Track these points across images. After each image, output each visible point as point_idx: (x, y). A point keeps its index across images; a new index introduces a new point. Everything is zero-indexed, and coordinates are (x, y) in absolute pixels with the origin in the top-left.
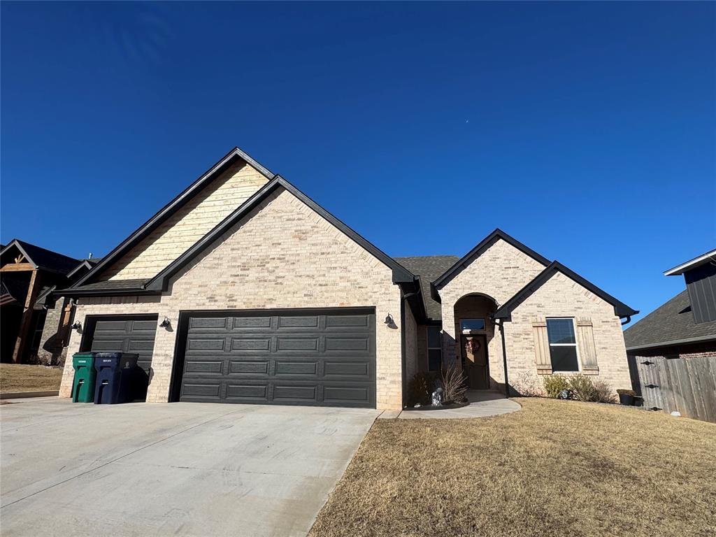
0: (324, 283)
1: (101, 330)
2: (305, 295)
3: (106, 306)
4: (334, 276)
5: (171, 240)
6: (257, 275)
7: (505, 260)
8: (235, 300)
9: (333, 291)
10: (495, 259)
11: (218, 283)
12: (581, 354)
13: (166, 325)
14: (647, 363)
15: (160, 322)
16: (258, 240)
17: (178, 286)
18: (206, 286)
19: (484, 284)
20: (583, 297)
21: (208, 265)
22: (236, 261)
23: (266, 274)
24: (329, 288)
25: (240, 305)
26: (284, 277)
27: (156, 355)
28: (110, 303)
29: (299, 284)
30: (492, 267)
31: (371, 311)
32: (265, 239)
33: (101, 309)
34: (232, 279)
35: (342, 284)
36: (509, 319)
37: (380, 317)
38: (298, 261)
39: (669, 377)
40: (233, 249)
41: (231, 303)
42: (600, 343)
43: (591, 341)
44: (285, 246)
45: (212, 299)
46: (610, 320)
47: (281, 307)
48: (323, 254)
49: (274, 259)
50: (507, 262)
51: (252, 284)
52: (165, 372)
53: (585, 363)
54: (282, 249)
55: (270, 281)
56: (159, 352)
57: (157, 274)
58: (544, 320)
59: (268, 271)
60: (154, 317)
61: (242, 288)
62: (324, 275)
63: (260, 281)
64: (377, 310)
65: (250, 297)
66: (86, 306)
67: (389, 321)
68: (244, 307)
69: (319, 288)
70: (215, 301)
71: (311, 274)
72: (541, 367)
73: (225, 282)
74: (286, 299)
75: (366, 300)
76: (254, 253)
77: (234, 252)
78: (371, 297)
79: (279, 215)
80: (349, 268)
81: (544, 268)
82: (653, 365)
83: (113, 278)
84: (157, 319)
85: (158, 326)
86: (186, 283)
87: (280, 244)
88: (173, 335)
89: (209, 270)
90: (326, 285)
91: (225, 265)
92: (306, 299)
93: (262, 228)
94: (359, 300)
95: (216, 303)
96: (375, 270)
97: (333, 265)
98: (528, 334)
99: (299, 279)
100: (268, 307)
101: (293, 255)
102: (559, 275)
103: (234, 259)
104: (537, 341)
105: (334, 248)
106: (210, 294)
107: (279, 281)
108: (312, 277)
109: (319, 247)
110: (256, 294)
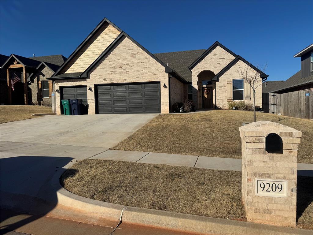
0: (143, 73)
1: (65, 91)
2: (137, 78)
4: (145, 71)
5: (85, 57)
6: (119, 71)
8: (113, 80)
9: (146, 76)
10: (215, 55)
11: (106, 74)
12: (245, 93)
13: (90, 89)
14: (273, 96)
15: (88, 88)
16: (118, 57)
17: (92, 75)
18: (102, 75)
19: (210, 66)
20: (249, 70)
21: (101, 68)
22: (111, 66)
23: (123, 70)
25: (115, 82)
26: (129, 72)
27: (89, 99)
28: (67, 82)
29: (134, 74)
30: (214, 58)
31: (159, 82)
32: (121, 57)
33: (64, 84)
34: (111, 72)
35: (149, 74)
36: (218, 80)
37: (162, 84)
38: (133, 65)
40: (109, 61)
41: (112, 81)
43: (249, 88)
44: (128, 60)
45: (105, 80)
47: (129, 82)
48: (142, 62)
49: (125, 65)
50: (220, 56)
51: (118, 74)
52: (93, 105)
53: (246, 96)
54: (127, 61)
55: (124, 73)
57: (85, 70)
58: (232, 80)
59: (123, 69)
60: (85, 86)
61: (115, 76)
62: (143, 71)
63: (121, 73)
64: (161, 82)
65: (118, 79)
66: (58, 83)
67: (165, 86)
69: (141, 75)
70: (106, 80)
71: (138, 70)
72: (229, 99)
73: (109, 74)
74: (130, 79)
75: (157, 79)
76: (118, 63)
77: (110, 62)
78: (159, 78)
79: (125, 47)
80: (151, 68)
81: (234, 58)
82: (275, 96)
83: (66, 72)
84: (86, 87)
85: (87, 90)
86: (94, 74)
87: (126, 59)
88: (93, 93)
89: (102, 70)
90: (144, 74)
91: (108, 67)
92: (137, 79)
93: (119, 53)
94: (155, 79)
95: (107, 81)
96: (160, 68)
97: (146, 67)
98: (225, 86)
99: (134, 72)
100: (125, 82)
101: (131, 63)
102: (240, 61)
103: (110, 65)
104: (228, 89)
105: (145, 60)
106: (104, 78)
107: (128, 73)
108: (139, 71)
109: (140, 60)
110: (120, 78)
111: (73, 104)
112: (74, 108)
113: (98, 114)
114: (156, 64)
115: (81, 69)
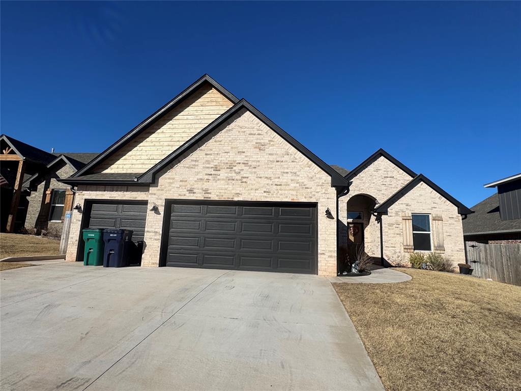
0: (279, 183)
1: (96, 210)
2: (264, 192)
3: (101, 193)
4: (285, 179)
5: (153, 144)
6: (226, 175)
7: (385, 171)
8: (210, 193)
9: (285, 190)
10: (377, 170)
11: (196, 179)
12: (433, 239)
13: (155, 209)
14: (473, 246)
15: (150, 207)
16: (227, 148)
17: (163, 180)
18: (186, 181)
19: (369, 188)
20: (437, 200)
21: (188, 166)
22: (209, 164)
23: (234, 174)
24: (282, 187)
25: (214, 197)
26: (248, 178)
27: (148, 232)
28: (105, 191)
29: (259, 183)
30: (376, 176)
31: (314, 205)
32: (232, 148)
33: (97, 195)
34: (207, 177)
35: (293, 185)
36: (386, 213)
37: (321, 210)
38: (259, 166)
39: (486, 256)
40: (206, 154)
41: (207, 195)
42: (447, 232)
43: (440, 231)
44: (249, 154)
45: (191, 191)
46: (454, 216)
47: (246, 200)
48: (278, 161)
49: (240, 163)
50: (385, 173)
51: (222, 182)
52: (156, 244)
53: (436, 245)
54: (246, 156)
55: (237, 180)
56: (150, 230)
57: (147, 170)
58: (410, 215)
59: (235, 173)
60: (145, 203)
61: (215, 184)
62: (279, 178)
63: (229, 180)
64: (319, 205)
65: (222, 191)
66: (84, 192)
67: (328, 214)
68: (217, 199)
69: (275, 187)
70: (194, 193)
71: (269, 176)
72: (407, 247)
73: (201, 179)
74: (249, 194)
75: (311, 197)
76: (224, 158)
77: (208, 156)
78: (314, 195)
79: (242, 130)
80: (298, 173)
81: (411, 179)
82: (477, 248)
83: (105, 172)
84: (147, 205)
85: (148, 210)
86: (169, 178)
87: (244, 152)
88: (161, 217)
89: (187, 169)
90: (281, 185)
91: (201, 166)
92: (265, 194)
93: (229, 139)
94: (305, 197)
95: (195, 195)
96: (318, 176)
97: (286, 171)
98: (399, 224)
99: (260, 179)
100: (236, 199)
101: (254, 161)
102: (422, 184)
103: (208, 162)
104: (404, 229)
105: (286, 158)
106: (189, 187)
107: (244, 180)
108: (270, 178)
109: (274, 156)
110: (226, 189)
111: (109, 240)
112: (111, 250)
113: (165, 266)
114: (309, 167)
115: (140, 166)
